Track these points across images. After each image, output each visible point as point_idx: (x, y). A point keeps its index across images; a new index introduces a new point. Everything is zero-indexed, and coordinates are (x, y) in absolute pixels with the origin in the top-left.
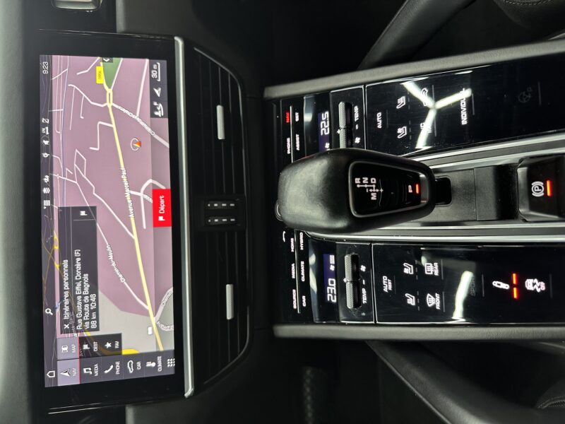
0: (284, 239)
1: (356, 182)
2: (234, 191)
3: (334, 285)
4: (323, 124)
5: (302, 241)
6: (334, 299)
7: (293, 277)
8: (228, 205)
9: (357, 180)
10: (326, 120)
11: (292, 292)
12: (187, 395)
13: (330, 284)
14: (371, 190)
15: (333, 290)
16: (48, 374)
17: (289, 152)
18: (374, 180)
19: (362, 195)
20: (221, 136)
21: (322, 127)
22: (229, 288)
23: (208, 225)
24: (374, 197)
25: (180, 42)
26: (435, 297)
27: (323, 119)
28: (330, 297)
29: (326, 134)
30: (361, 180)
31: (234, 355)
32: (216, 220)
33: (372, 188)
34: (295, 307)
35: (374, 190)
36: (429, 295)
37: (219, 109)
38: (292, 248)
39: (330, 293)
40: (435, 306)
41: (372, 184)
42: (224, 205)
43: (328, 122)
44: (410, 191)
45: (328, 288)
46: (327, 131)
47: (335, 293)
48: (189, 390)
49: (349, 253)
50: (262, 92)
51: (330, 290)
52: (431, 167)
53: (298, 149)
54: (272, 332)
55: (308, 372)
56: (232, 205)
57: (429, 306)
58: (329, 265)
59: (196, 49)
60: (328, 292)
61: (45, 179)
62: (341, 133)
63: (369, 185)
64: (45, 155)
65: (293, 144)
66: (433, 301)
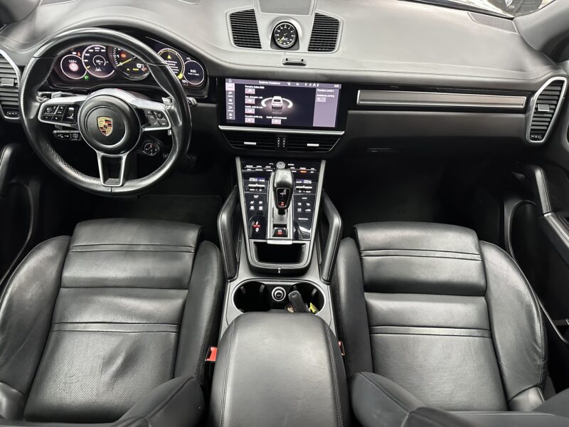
0: (270, 164)
1: (285, 190)
2: (289, 147)
3: (255, 181)
5: (270, 170)
6: (250, 180)
7: (257, 166)
11: (252, 166)
13: (255, 179)
15: (253, 180)
16: (230, 80)
17: (300, 168)
19: (282, 191)
20: (308, 145)
21: (307, 180)
22: (255, 143)
23: (277, 138)
24: (281, 194)
25: (342, 133)
27: (309, 181)
29: (304, 182)
31: (231, 143)
32: (279, 141)
34: (247, 166)
37: (317, 145)
38: (267, 167)
42: (284, 144)
43: (308, 183)
44: (282, 202)
48: (221, 127)
49: (265, 186)
52: (289, 209)
53: (301, 171)
56: (284, 147)
58: (261, 179)
59: (339, 138)
60: (253, 178)
61: (297, 84)
62: (304, 187)
63: (284, 193)
64: (306, 84)
65: (303, 169)
66: (252, 208)
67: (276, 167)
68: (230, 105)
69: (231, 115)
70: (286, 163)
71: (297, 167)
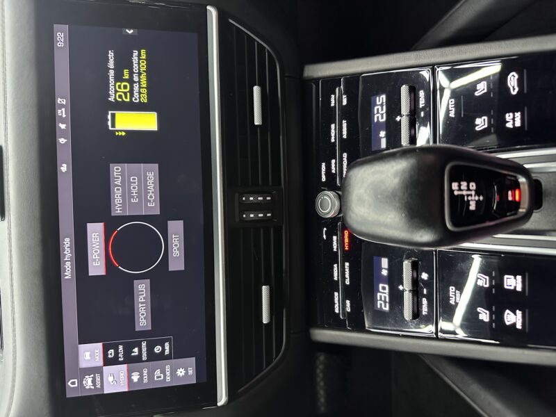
0: (325, 237)
1: (453, 188)
2: (270, 184)
3: (387, 291)
4: (378, 109)
5: (346, 240)
6: (385, 306)
7: (336, 279)
8: (265, 198)
9: (455, 186)
10: (382, 105)
11: (334, 295)
12: (219, 404)
13: (381, 290)
14: (470, 198)
15: (385, 297)
16: (69, 383)
17: (333, 140)
18: (473, 186)
19: (459, 203)
20: (257, 121)
21: (376, 112)
22: (265, 289)
23: (242, 220)
24: (473, 207)
25: (212, 12)
26: (515, 314)
27: (378, 103)
28: (381, 304)
29: (381, 120)
30: (460, 186)
31: (269, 363)
32: (252, 216)
33: (471, 195)
34: (337, 311)
35: (473, 198)
36: (507, 311)
37: (256, 90)
38: (335, 247)
39: (381, 300)
40: (514, 324)
41: (471, 190)
42: (260, 198)
43: (384, 107)
44: (510, 198)
45: (379, 294)
46: (382, 118)
47: (387, 300)
48: (222, 399)
49: (408, 258)
50: (302, 71)
51: (381, 297)
52: (527, 166)
53: (345, 137)
54: (308, 336)
55: (322, 358)
56: (269, 198)
57: (508, 323)
58: (381, 269)
59: (231, 21)
60: (379, 298)
61: (62, 168)
62: (404, 121)
63: (468, 191)
64: (62, 141)
65: (338, 131)
66: (513, 318)
67: (335, 220)
68: (151, 375)
69: (181, 372)
70: (319, 187)
71: (329, 153)
